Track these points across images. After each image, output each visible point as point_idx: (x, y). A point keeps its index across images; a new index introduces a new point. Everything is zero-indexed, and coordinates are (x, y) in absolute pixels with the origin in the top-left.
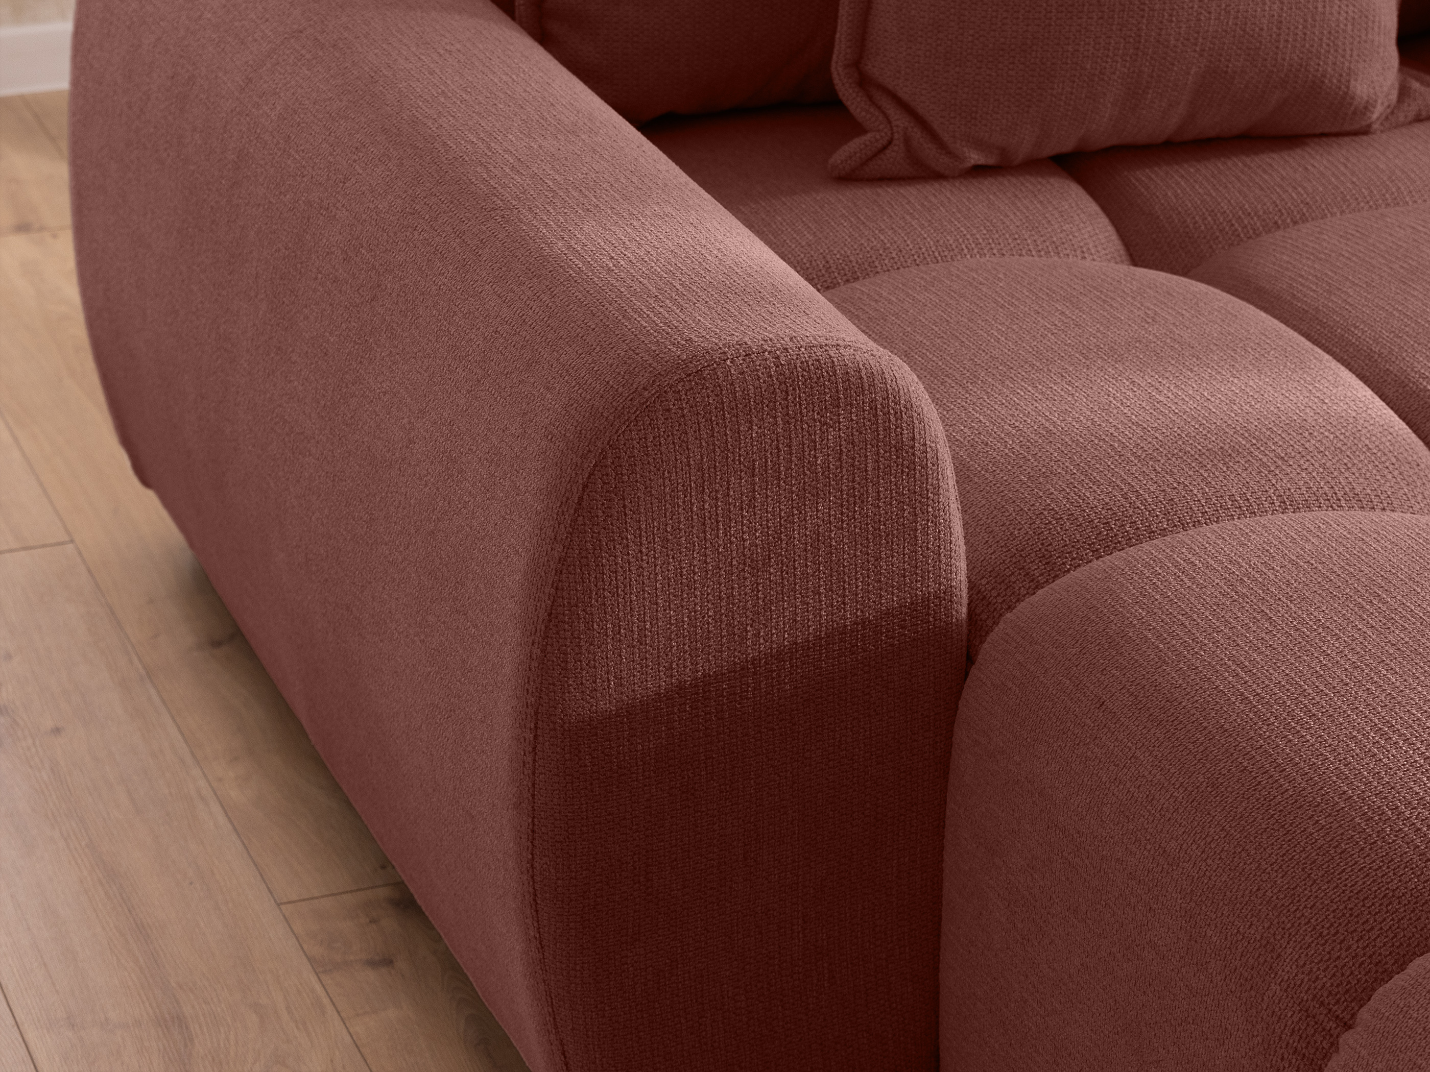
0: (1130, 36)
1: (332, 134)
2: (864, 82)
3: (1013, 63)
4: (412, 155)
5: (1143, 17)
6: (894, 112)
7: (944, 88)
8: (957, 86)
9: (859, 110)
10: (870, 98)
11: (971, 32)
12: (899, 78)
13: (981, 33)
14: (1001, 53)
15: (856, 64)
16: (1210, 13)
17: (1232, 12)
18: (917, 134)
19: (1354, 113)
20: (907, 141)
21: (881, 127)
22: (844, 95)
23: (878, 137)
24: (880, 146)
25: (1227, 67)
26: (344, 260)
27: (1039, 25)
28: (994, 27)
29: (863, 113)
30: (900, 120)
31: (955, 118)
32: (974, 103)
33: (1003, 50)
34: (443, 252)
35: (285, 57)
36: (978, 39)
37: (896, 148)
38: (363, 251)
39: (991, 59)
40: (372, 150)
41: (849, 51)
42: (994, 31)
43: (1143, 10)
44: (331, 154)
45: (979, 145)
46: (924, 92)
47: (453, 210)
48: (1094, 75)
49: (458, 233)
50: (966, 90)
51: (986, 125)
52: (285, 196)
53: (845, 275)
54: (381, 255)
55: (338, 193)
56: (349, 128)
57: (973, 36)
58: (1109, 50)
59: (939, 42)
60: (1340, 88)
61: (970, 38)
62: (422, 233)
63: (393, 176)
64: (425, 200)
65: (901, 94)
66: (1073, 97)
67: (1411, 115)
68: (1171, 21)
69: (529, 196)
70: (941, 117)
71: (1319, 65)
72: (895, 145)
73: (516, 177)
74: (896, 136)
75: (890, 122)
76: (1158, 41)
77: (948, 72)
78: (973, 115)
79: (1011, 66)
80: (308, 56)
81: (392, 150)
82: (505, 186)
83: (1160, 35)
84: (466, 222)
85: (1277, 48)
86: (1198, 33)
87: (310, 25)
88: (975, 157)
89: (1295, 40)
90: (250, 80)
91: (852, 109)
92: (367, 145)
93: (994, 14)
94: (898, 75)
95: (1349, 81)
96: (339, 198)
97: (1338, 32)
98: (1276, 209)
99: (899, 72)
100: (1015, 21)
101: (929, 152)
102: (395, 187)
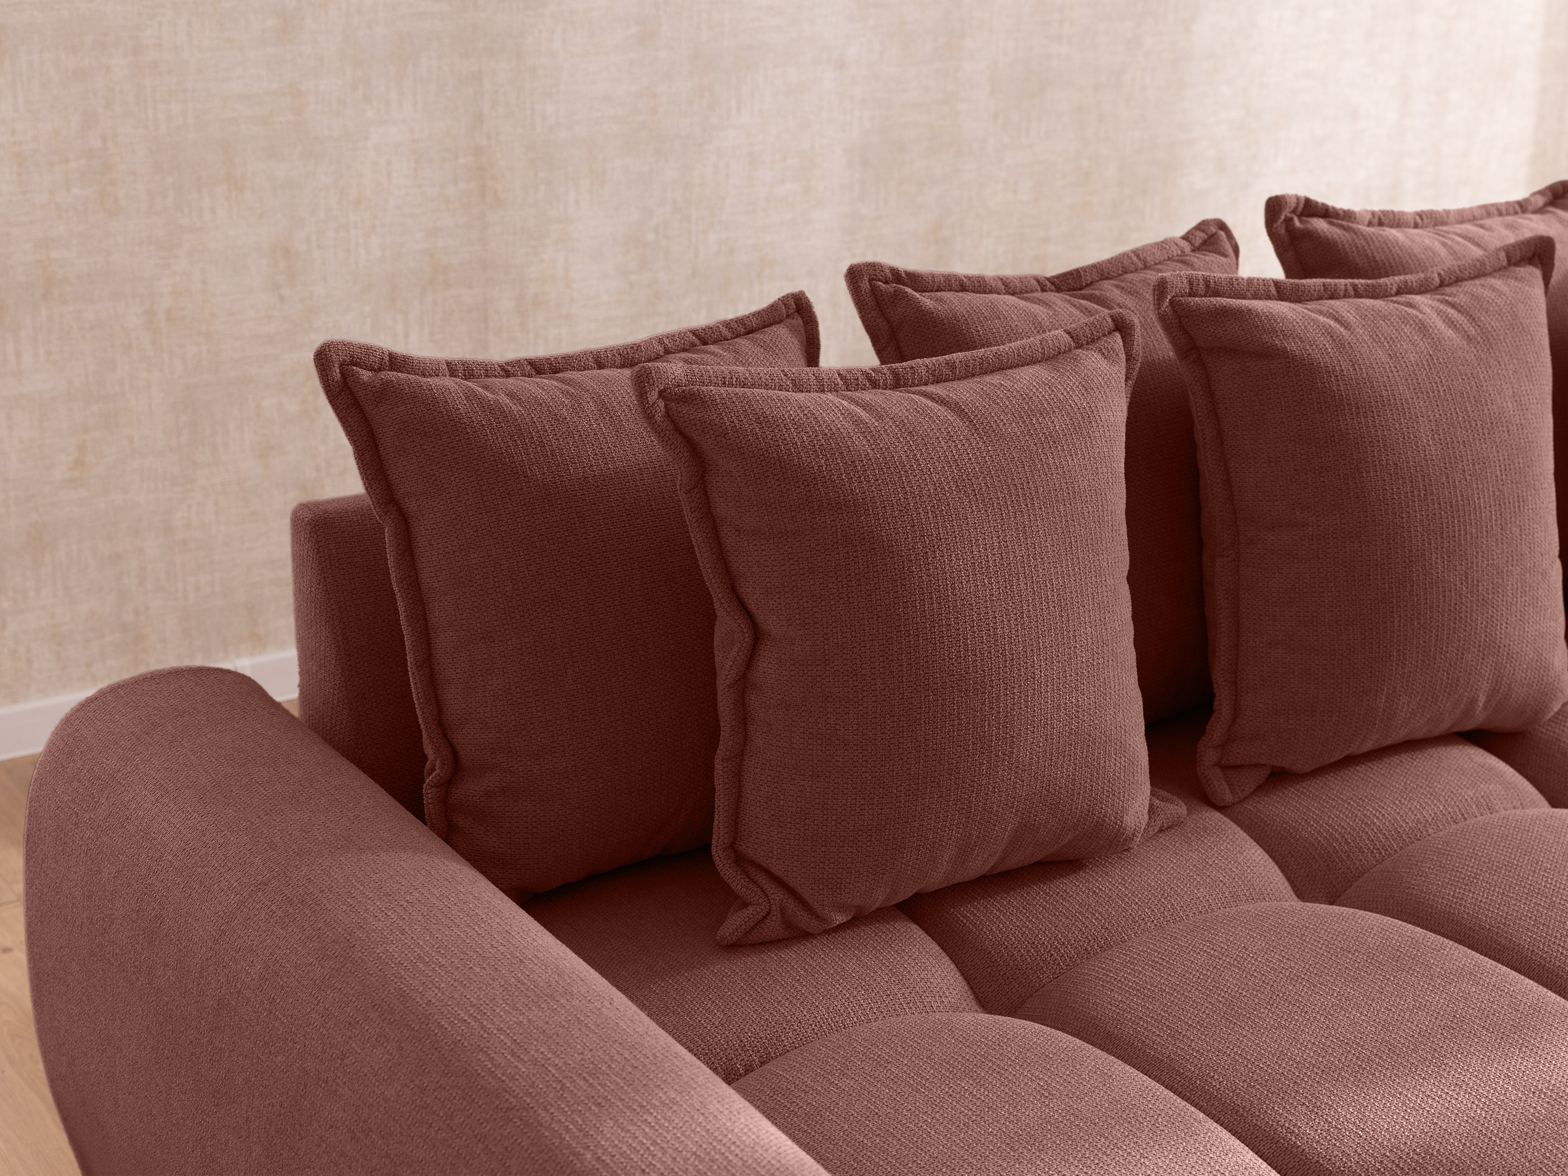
0: (964, 809)
1: (320, 1004)
2: (740, 860)
3: (871, 841)
4: (410, 1038)
5: (973, 792)
6: (769, 887)
7: (812, 865)
8: (824, 863)
9: (739, 887)
10: (746, 873)
11: (834, 818)
12: (772, 857)
13: (843, 818)
14: (860, 833)
15: (732, 845)
16: (1023, 781)
17: (1040, 778)
18: (791, 905)
19: (1125, 840)
20: (783, 910)
21: (760, 901)
22: (725, 874)
23: (759, 910)
24: (760, 917)
25: (1035, 820)
26: (352, 1139)
27: (891, 808)
28: (853, 812)
29: (744, 890)
30: (777, 895)
31: (823, 889)
32: (839, 876)
33: (861, 830)
34: (468, 1158)
35: (256, 912)
36: (840, 823)
37: (774, 918)
38: (374, 1136)
39: (851, 839)
40: (367, 1028)
41: (726, 836)
42: (854, 815)
43: (973, 786)
44: (322, 1026)
45: (841, 908)
46: (795, 869)
47: (468, 1108)
48: (935, 842)
49: (479, 1137)
50: (832, 866)
51: (849, 893)
52: (276, 1056)
53: (758, 1051)
54: (395, 1145)
55: (338, 1069)
56: (337, 1000)
57: (836, 821)
58: (946, 822)
59: (806, 827)
60: (1116, 823)
61: (833, 823)
62: (440, 1132)
63: (395, 1061)
64: (436, 1094)
65: (773, 870)
66: (918, 862)
67: (1157, 829)
68: (995, 792)
69: (539, 1090)
70: (811, 889)
71: (1102, 808)
72: (773, 915)
73: (520, 1066)
74: (774, 908)
75: (767, 896)
76: (985, 809)
77: (815, 851)
78: (838, 885)
79: (869, 844)
80: (279, 913)
81: (387, 1030)
82: (512, 1078)
83: (986, 804)
84: (485, 1124)
85: (1072, 800)
86: (1014, 798)
87: (274, 877)
88: (840, 919)
89: (1085, 792)
90: (223, 932)
91: (733, 886)
92: (360, 1022)
93: (853, 802)
94: (770, 855)
95: (1122, 817)
96: (339, 1074)
97: (1115, 780)
98: (1084, 936)
99: (772, 852)
100: (870, 806)
101: (802, 918)
102: (400, 1074)
